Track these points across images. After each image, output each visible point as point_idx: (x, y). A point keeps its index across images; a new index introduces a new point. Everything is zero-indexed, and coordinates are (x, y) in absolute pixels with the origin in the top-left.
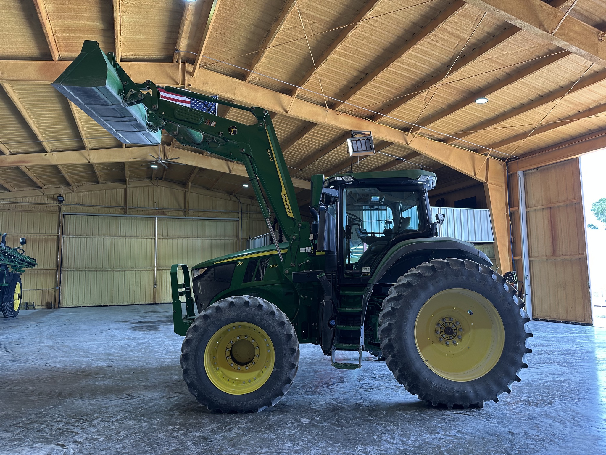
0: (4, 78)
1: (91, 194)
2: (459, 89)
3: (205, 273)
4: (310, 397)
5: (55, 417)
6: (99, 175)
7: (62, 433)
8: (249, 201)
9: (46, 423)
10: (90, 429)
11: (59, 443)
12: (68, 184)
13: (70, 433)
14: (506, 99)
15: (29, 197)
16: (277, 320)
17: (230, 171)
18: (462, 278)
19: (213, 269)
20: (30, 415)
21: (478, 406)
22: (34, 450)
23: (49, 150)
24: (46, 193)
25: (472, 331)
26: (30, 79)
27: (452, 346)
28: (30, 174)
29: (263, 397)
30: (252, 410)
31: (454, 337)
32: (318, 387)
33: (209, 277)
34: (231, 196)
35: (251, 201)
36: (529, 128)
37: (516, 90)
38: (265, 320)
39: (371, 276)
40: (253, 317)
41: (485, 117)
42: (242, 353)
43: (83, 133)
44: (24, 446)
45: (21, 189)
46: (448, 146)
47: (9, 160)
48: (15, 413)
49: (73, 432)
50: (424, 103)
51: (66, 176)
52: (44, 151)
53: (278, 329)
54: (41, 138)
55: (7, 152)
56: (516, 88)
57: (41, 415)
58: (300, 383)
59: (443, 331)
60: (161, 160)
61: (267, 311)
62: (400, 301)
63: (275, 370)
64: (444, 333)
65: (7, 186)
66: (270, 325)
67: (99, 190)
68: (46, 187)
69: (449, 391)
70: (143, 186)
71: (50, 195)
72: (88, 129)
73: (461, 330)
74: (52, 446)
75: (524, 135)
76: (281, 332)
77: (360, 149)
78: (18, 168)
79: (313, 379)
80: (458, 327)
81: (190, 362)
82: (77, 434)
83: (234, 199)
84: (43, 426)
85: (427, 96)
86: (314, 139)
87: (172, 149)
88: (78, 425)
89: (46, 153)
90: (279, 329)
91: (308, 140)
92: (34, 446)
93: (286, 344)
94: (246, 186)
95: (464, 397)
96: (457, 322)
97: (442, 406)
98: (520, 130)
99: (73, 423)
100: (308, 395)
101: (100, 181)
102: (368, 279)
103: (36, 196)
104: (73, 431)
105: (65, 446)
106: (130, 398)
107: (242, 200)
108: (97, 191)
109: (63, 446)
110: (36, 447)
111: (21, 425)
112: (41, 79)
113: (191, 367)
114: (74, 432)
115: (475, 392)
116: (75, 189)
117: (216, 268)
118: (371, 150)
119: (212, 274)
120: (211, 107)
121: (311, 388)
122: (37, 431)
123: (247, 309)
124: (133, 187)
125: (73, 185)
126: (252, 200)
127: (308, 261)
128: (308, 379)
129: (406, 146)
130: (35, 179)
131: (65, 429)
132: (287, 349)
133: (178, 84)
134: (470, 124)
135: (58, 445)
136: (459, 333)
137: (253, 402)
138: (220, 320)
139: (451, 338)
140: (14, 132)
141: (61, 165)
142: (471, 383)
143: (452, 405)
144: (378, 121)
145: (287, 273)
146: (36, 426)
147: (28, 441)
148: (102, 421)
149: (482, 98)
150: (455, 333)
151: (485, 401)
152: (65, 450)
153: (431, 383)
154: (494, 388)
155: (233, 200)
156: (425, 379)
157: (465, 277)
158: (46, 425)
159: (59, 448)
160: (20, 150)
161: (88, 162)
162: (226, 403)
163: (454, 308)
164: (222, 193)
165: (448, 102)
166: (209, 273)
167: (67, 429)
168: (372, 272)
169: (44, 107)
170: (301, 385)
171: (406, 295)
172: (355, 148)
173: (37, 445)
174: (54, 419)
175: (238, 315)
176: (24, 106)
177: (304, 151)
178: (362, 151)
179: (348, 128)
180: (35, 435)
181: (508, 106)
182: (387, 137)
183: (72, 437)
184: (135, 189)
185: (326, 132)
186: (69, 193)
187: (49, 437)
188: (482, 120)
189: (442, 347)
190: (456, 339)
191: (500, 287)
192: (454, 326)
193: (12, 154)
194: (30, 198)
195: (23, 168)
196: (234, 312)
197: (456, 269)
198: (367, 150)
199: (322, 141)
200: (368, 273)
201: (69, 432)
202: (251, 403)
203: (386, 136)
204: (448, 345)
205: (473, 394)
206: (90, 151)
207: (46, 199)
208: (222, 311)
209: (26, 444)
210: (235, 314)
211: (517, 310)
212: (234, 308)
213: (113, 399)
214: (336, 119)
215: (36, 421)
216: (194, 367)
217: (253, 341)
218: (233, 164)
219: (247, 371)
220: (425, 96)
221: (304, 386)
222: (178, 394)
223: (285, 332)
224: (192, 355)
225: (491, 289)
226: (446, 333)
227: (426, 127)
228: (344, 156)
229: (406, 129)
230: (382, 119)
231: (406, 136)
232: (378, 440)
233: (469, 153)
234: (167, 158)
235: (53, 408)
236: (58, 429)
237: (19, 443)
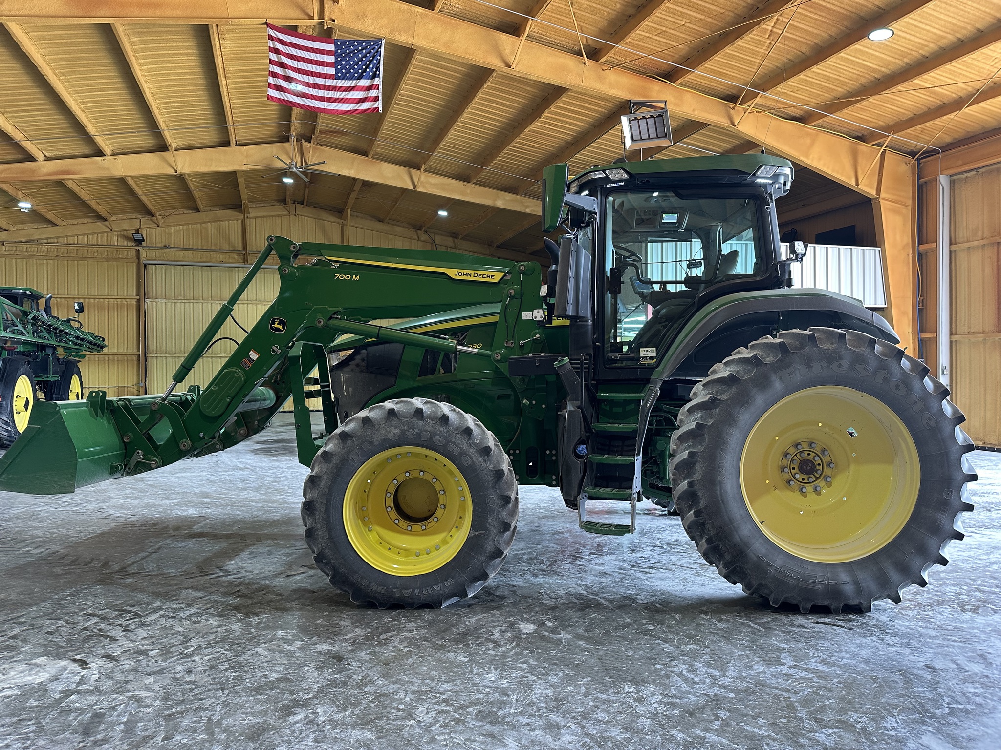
0: (5, 13)
1: (188, 229)
2: (838, 12)
3: (351, 358)
4: (540, 580)
5: (85, 607)
6: (197, 196)
7: (89, 638)
8: (449, 241)
9: (67, 618)
10: (140, 631)
11: (78, 657)
12: (150, 214)
13: (102, 638)
14: (928, 31)
15: (88, 235)
16: (475, 444)
17: (415, 187)
18: (840, 365)
19: (364, 351)
20: (45, 601)
21: (860, 610)
22: (31, 669)
23: (108, 150)
24: (115, 228)
25: (852, 467)
26: (51, 13)
27: (812, 496)
28: (83, 194)
29: (451, 582)
30: (431, 605)
31: (817, 478)
32: (556, 561)
33: (358, 365)
34: (419, 232)
35: (454, 242)
36: (970, 89)
37: (952, 9)
38: (454, 443)
39: (658, 364)
40: (431, 438)
41: (883, 69)
42: (415, 501)
43: (161, 120)
44: (15, 661)
45: (75, 222)
46: (809, 128)
47: (45, 171)
48: (22, 596)
49: (106, 637)
50: (767, 44)
51: (143, 198)
52: (100, 153)
53: (479, 460)
54: (91, 129)
55: (41, 157)
56: (950, 5)
57: (63, 602)
58: (524, 554)
59: (796, 467)
60: (296, 167)
61: (458, 428)
62: (713, 411)
63: (473, 533)
64: (796, 470)
65: (50, 216)
66: (463, 453)
67: (201, 223)
68: (114, 218)
69: (804, 580)
70: (273, 216)
71: (120, 231)
72: (169, 113)
73: (832, 465)
74: (64, 663)
75: (958, 104)
76: (484, 465)
77: (645, 136)
78: (60, 184)
79: (547, 547)
80: (826, 459)
81: (317, 517)
82: (113, 640)
83: (424, 237)
84: (61, 623)
85: (775, 30)
86: (561, 121)
87: (314, 148)
88: (120, 622)
89: (103, 158)
90: (481, 460)
91: (551, 124)
92: (33, 661)
93: (493, 488)
94: (443, 213)
95: (834, 591)
96: (823, 451)
97: (789, 608)
98: (949, 93)
99: (113, 618)
100: (536, 575)
101: (201, 207)
102: (652, 369)
103: (100, 233)
104: (108, 634)
105: (87, 664)
106: (222, 574)
107: (438, 239)
108: (196, 223)
109: (83, 663)
110: (36, 665)
111: (23, 620)
112: (69, 14)
113: (319, 526)
114: (109, 637)
115: (856, 583)
116: (161, 222)
117: (369, 349)
118: (666, 136)
119: (363, 360)
120: (371, 61)
121: (543, 563)
122: (48, 633)
123: (421, 423)
124: (256, 218)
125: (157, 214)
126: (455, 240)
127: (538, 336)
128: (539, 547)
129: (731, 129)
130: (93, 204)
131: (96, 631)
132: (495, 497)
133: (311, 18)
134: (853, 85)
135: (75, 661)
136: (827, 471)
137: (433, 590)
138: (371, 443)
139: (811, 480)
140: (44, 120)
141: (133, 177)
142: (849, 566)
143: (809, 606)
144: (679, 82)
145: (499, 358)
146: (48, 622)
147: (25, 651)
148: (163, 616)
149: (882, 28)
150: (819, 472)
151: (875, 600)
152: (84, 672)
153: (769, 565)
154: (894, 576)
155: (422, 239)
156: (758, 557)
157: (845, 364)
158: (67, 622)
159: (75, 667)
160: (60, 153)
161: (174, 171)
162: (383, 591)
163: (820, 425)
164: (404, 227)
165: (815, 41)
166: (358, 358)
167: (100, 630)
168: (660, 357)
169: (87, 72)
170: (526, 557)
171: (727, 400)
172: (636, 133)
173: (39, 660)
174: (83, 610)
175: (403, 433)
176: (53, 70)
177: (543, 145)
178: (649, 138)
179: (623, 94)
180: (41, 641)
181: (931, 45)
182: (696, 113)
183: (103, 647)
184: (259, 220)
185: (583, 107)
186: (152, 228)
187: (63, 644)
188: (878, 76)
189: (792, 497)
190: (821, 483)
191: (916, 384)
192: (817, 458)
193: (48, 159)
194: (90, 237)
195: (71, 185)
196: (396, 427)
197: (828, 350)
198: (658, 137)
199: (576, 125)
200: (652, 358)
201: (102, 636)
202: (430, 592)
203: (694, 110)
204: (804, 495)
205: (852, 587)
206: (176, 152)
207: (115, 238)
208: (373, 426)
209: (21, 656)
210: (398, 431)
211: (947, 428)
212: (395, 421)
213: (193, 575)
214: (601, 79)
215: (52, 613)
216: (325, 526)
217: (434, 480)
218: (418, 172)
219: (424, 533)
220: (770, 28)
221: (531, 559)
222: (306, 569)
223: (491, 466)
224: (321, 503)
225: (897, 387)
226: (802, 470)
227: (769, 92)
228: (615, 152)
229: (732, 98)
230: (688, 78)
231: (732, 112)
232: (663, 672)
233: (847, 143)
234: (306, 163)
235: (87, 589)
236: (84, 629)
237: (11, 654)
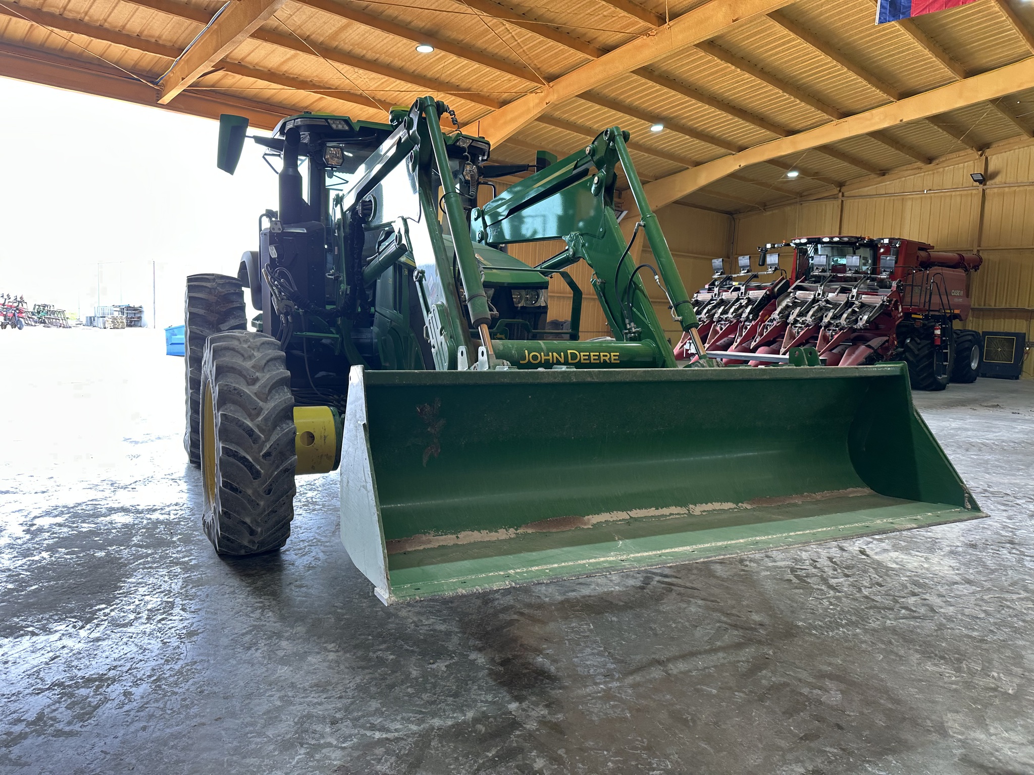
5: (832, 600)
7: (848, 568)
9: (858, 595)
10: (804, 557)
11: (864, 557)
13: (838, 563)
20: (874, 630)
22: (901, 561)
48: (902, 652)
49: (835, 563)
57: (854, 618)
74: (876, 557)
82: (830, 559)
84: (866, 592)
88: (814, 570)
92: (898, 566)
99: (817, 576)
104: (831, 564)
105: (861, 551)
109: (863, 552)
110: (897, 564)
111: (903, 611)
114: (832, 562)
122: (881, 586)
131: (839, 571)
135: (868, 556)
146: (878, 598)
147: (904, 576)
152: (864, 547)
158: (860, 590)
159: (868, 552)
167: (835, 570)
173: (894, 566)
174: (838, 598)
180: (888, 579)
183: (842, 556)
187: (871, 570)
201: (837, 565)
209: (908, 574)
215: (871, 608)
235: (815, 628)
236: (847, 576)
237: (918, 579)
